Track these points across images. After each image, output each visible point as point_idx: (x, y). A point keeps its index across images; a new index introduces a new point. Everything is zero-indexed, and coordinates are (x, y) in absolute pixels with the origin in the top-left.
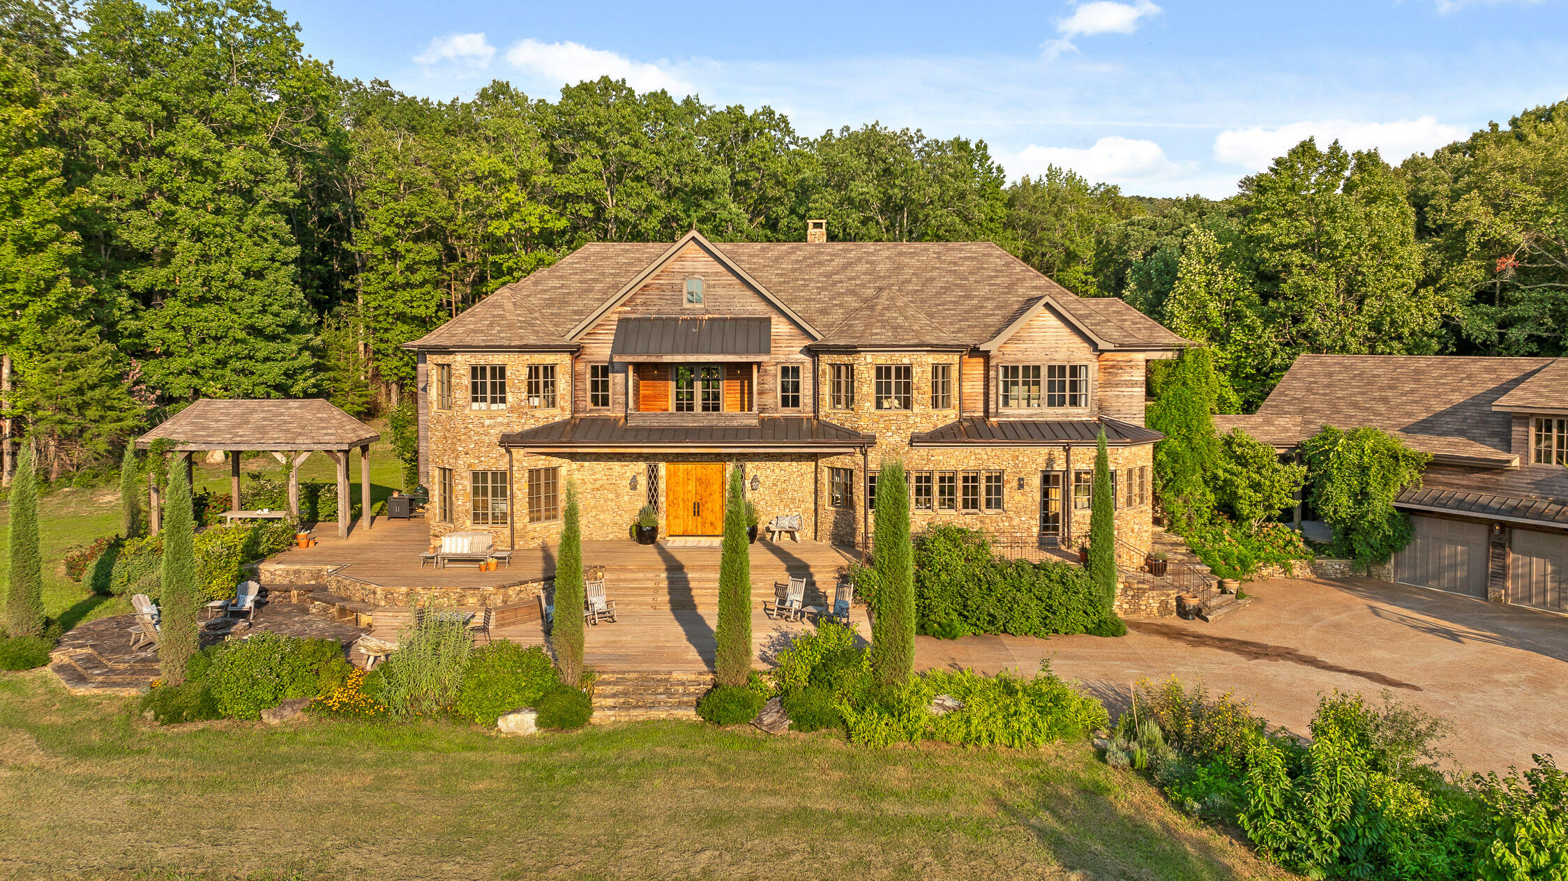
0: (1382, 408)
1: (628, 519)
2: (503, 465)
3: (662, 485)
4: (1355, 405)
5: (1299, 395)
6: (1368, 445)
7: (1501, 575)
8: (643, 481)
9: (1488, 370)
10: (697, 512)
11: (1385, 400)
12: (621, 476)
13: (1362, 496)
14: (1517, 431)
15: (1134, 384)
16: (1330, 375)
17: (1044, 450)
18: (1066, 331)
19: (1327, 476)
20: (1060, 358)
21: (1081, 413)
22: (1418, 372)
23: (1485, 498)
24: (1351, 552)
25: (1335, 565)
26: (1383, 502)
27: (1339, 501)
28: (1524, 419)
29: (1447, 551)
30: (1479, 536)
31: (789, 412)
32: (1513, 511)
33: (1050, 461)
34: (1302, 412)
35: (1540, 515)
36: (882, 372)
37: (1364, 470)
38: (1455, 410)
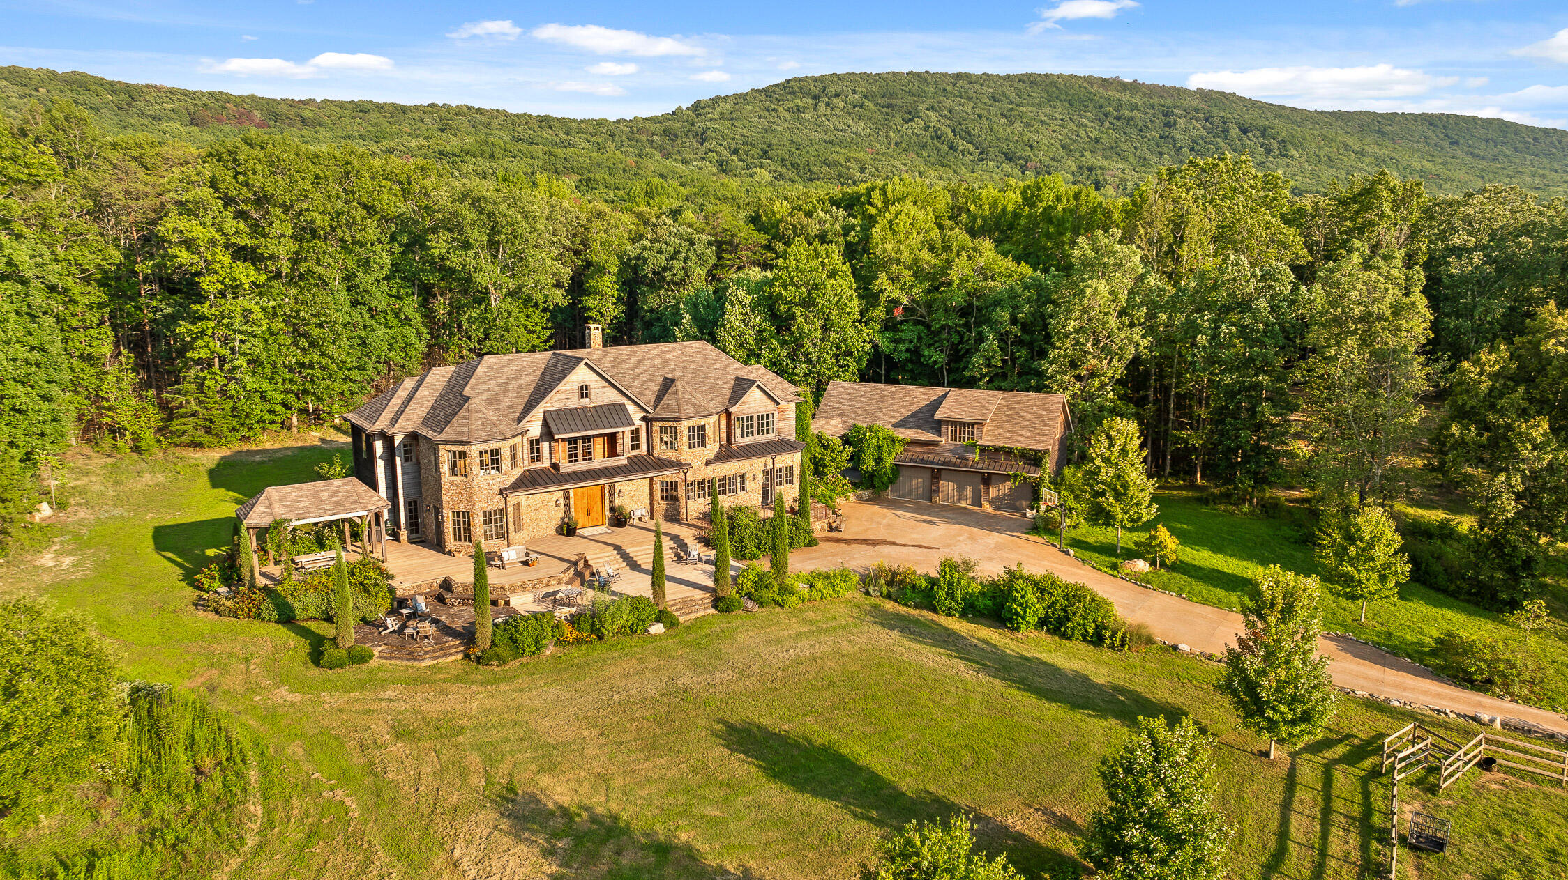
0: (880, 414)
1: (556, 522)
2: (502, 505)
3: (572, 501)
4: (866, 412)
5: (836, 405)
6: (880, 435)
7: (938, 490)
8: (561, 501)
9: (925, 394)
10: (588, 514)
11: (880, 409)
12: (550, 500)
13: (879, 460)
14: (944, 427)
15: (790, 419)
16: (849, 394)
17: (763, 460)
18: (764, 397)
19: (862, 451)
20: (762, 411)
21: (770, 437)
22: (892, 394)
23: (931, 457)
24: (873, 486)
25: (865, 493)
26: (889, 462)
27: (869, 462)
28: (947, 422)
29: (914, 482)
30: (928, 475)
31: (635, 453)
32: (944, 463)
33: (765, 466)
34: (840, 416)
35: (954, 465)
36: (691, 429)
37: (880, 448)
38: (914, 415)
